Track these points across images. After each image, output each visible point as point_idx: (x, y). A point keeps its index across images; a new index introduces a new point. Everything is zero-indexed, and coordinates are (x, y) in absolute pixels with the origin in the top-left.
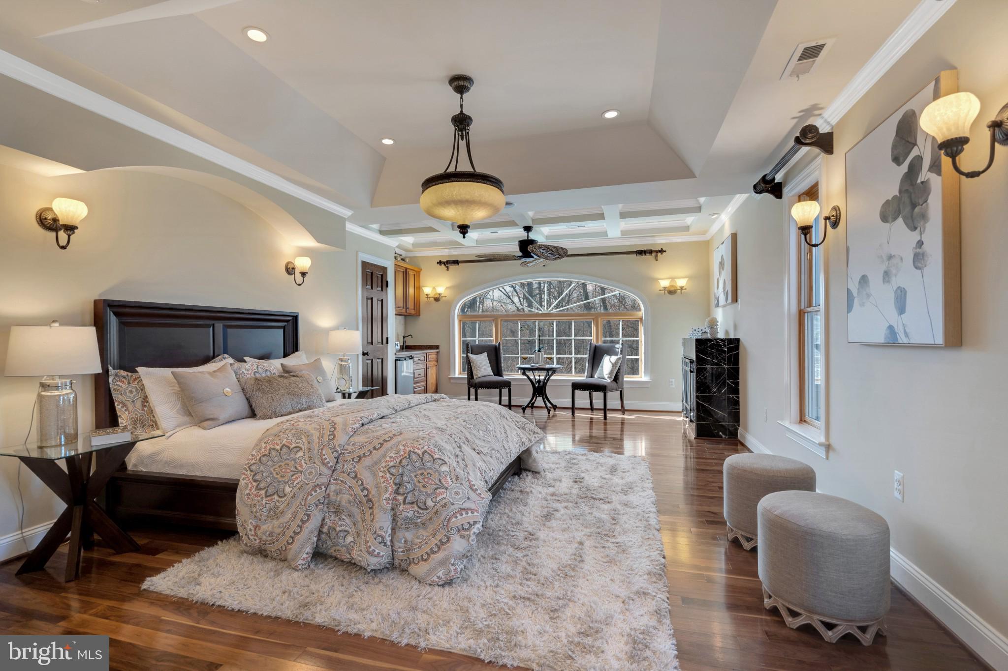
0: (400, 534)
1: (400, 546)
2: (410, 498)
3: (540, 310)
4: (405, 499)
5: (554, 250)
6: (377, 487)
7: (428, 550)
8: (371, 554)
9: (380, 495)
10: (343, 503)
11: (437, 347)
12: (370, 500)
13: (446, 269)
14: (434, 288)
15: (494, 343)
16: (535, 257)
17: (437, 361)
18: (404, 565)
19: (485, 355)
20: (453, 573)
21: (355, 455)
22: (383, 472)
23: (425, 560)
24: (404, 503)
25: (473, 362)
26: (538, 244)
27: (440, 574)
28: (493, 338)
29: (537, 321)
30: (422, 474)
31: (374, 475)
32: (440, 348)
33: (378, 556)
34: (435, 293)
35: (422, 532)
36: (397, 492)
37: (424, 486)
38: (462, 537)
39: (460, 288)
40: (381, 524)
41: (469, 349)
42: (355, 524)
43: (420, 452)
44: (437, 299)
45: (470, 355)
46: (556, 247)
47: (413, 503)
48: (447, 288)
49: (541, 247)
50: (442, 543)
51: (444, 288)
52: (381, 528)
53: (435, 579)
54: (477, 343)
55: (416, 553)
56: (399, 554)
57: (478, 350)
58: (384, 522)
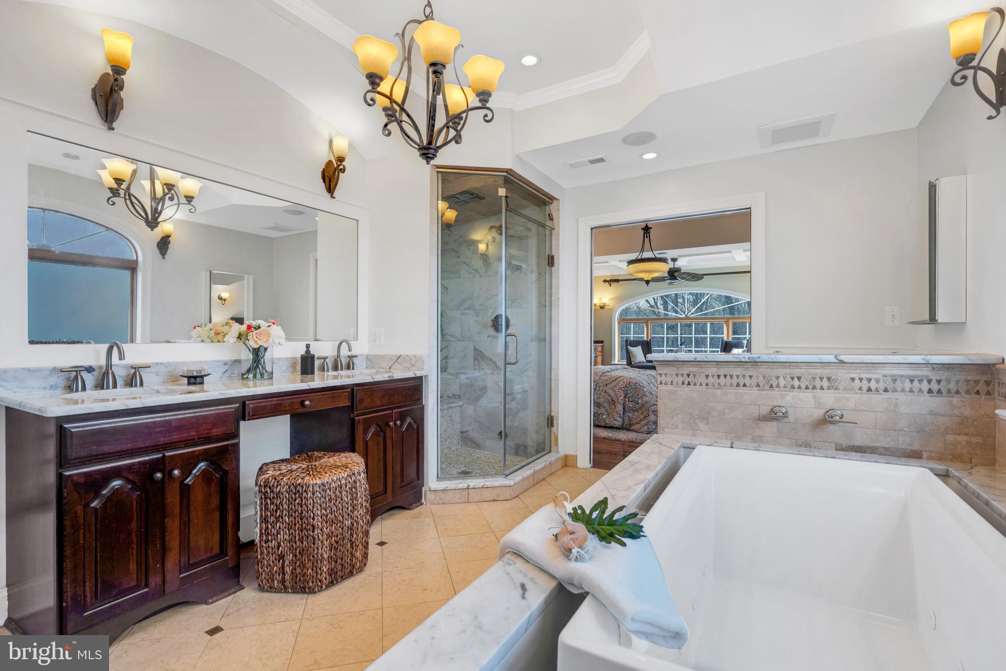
0: (627, 414)
1: (626, 419)
2: (631, 399)
3: (681, 315)
4: (629, 400)
5: (694, 275)
6: (616, 395)
7: (640, 419)
8: (616, 420)
9: (618, 398)
10: (601, 402)
11: (602, 342)
12: (613, 401)
13: (609, 285)
14: (600, 299)
15: (645, 339)
16: (680, 279)
17: (602, 352)
18: (628, 427)
19: (640, 347)
20: (650, 429)
21: (604, 384)
22: (618, 390)
23: (638, 424)
24: (629, 401)
25: (631, 353)
26: (682, 271)
27: (645, 428)
28: (645, 335)
29: (679, 323)
30: (636, 390)
31: (614, 391)
32: (604, 342)
33: (618, 421)
34: (600, 302)
35: (636, 413)
36: (625, 397)
37: (637, 395)
38: (654, 414)
39: (621, 299)
40: (619, 409)
41: (628, 344)
42: (606, 411)
43: (634, 382)
44: (602, 307)
45: (629, 347)
46: (695, 274)
47: (632, 401)
48: (610, 299)
49: (684, 273)
50: (646, 417)
51: (608, 299)
52: (619, 411)
53: (643, 430)
54: (632, 339)
55: (634, 421)
56: (626, 422)
57: (635, 344)
58: (620, 408)
